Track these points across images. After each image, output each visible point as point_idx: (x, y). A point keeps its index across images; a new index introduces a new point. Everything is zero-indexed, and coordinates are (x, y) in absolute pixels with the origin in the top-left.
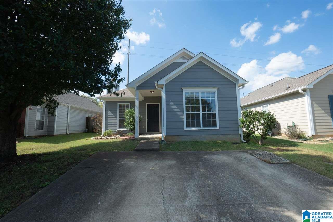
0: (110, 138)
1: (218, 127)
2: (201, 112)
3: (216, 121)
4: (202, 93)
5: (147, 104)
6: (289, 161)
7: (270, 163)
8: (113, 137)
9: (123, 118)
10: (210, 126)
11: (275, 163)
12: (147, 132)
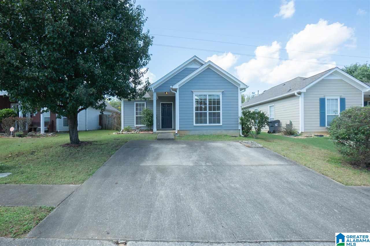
0: (130, 133)
1: (221, 124)
2: (208, 112)
3: (220, 119)
4: (209, 95)
5: (161, 103)
6: (262, 146)
7: (249, 147)
8: (132, 132)
9: (140, 116)
10: (214, 122)
11: (252, 147)
12: (161, 128)
